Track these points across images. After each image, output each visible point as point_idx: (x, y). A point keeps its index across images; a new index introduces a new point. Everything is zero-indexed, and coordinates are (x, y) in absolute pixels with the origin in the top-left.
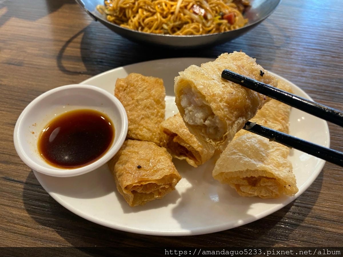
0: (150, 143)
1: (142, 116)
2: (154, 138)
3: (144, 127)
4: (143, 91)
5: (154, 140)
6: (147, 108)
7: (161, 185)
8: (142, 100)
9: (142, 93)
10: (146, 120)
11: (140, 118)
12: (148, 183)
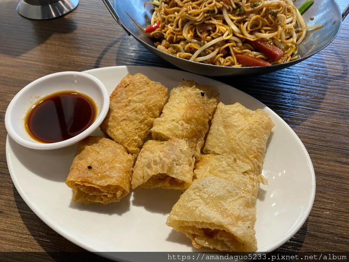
0: (118, 146)
1: (125, 117)
2: (126, 142)
3: (121, 128)
4: (140, 94)
5: (124, 144)
6: (135, 111)
7: (104, 192)
8: (135, 102)
9: (139, 95)
10: (127, 122)
11: (123, 118)
12: (90, 186)
